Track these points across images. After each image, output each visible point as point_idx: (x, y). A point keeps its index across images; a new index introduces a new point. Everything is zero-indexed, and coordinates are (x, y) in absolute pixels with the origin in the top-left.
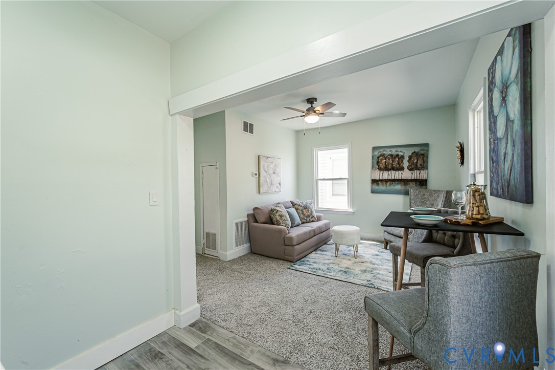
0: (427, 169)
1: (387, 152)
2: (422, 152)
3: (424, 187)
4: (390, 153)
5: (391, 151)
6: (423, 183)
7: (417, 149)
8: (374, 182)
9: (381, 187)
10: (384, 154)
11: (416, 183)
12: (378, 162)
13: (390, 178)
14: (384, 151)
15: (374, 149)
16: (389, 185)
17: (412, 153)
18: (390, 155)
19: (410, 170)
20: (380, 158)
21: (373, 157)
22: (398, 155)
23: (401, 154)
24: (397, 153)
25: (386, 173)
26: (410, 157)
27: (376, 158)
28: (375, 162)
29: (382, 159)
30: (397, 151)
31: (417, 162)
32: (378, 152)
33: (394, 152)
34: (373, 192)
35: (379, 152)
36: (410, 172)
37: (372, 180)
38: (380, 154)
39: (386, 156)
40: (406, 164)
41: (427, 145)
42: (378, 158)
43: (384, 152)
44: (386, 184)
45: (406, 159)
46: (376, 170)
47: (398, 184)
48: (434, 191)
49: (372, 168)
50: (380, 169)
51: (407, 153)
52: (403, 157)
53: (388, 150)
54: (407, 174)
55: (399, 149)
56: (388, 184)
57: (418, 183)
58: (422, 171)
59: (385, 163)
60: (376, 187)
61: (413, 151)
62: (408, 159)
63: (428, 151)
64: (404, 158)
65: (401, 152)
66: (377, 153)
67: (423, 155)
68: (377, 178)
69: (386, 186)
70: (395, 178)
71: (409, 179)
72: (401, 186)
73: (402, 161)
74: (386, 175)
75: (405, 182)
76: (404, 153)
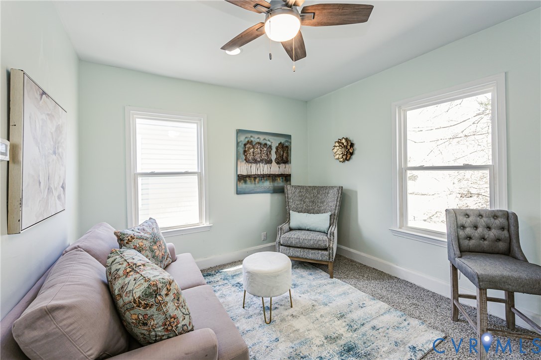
0: (290, 163)
1: (255, 139)
2: (287, 144)
3: (288, 182)
4: (258, 140)
5: (259, 138)
6: (287, 178)
7: (283, 140)
8: (241, 178)
9: (250, 185)
10: (252, 141)
11: (282, 179)
12: (245, 151)
13: (259, 173)
14: (251, 137)
15: (239, 132)
16: (258, 182)
17: (279, 144)
18: (259, 143)
19: (278, 163)
20: (247, 146)
21: (238, 143)
22: (266, 144)
23: (269, 143)
24: (265, 142)
25: (254, 166)
26: (277, 149)
27: (243, 145)
28: (241, 151)
29: (249, 148)
30: (264, 139)
31: (283, 155)
32: (244, 137)
33: (261, 139)
34: (238, 192)
35: (246, 138)
36: (277, 166)
37: (238, 176)
38: (247, 140)
39: (254, 144)
40: (273, 156)
41: (289, 137)
42: (245, 145)
43: (252, 139)
44: (255, 181)
45: (274, 150)
46: (243, 161)
47: (266, 180)
48: (309, 187)
49: (237, 159)
50: (247, 161)
51: (275, 143)
52: (270, 147)
53: (256, 136)
54: (274, 169)
55: (267, 137)
56: (257, 180)
57: (284, 178)
58: (287, 165)
59: (253, 153)
60: (242, 185)
61: (279, 142)
62: (275, 150)
63: (291, 143)
64: (272, 149)
65: (269, 140)
66: (243, 139)
67: (287, 147)
68: (245, 173)
69: (255, 184)
70: (264, 173)
71: (277, 173)
72: (270, 182)
73: (270, 152)
74: (254, 169)
75: (272, 177)
76: (272, 143)
